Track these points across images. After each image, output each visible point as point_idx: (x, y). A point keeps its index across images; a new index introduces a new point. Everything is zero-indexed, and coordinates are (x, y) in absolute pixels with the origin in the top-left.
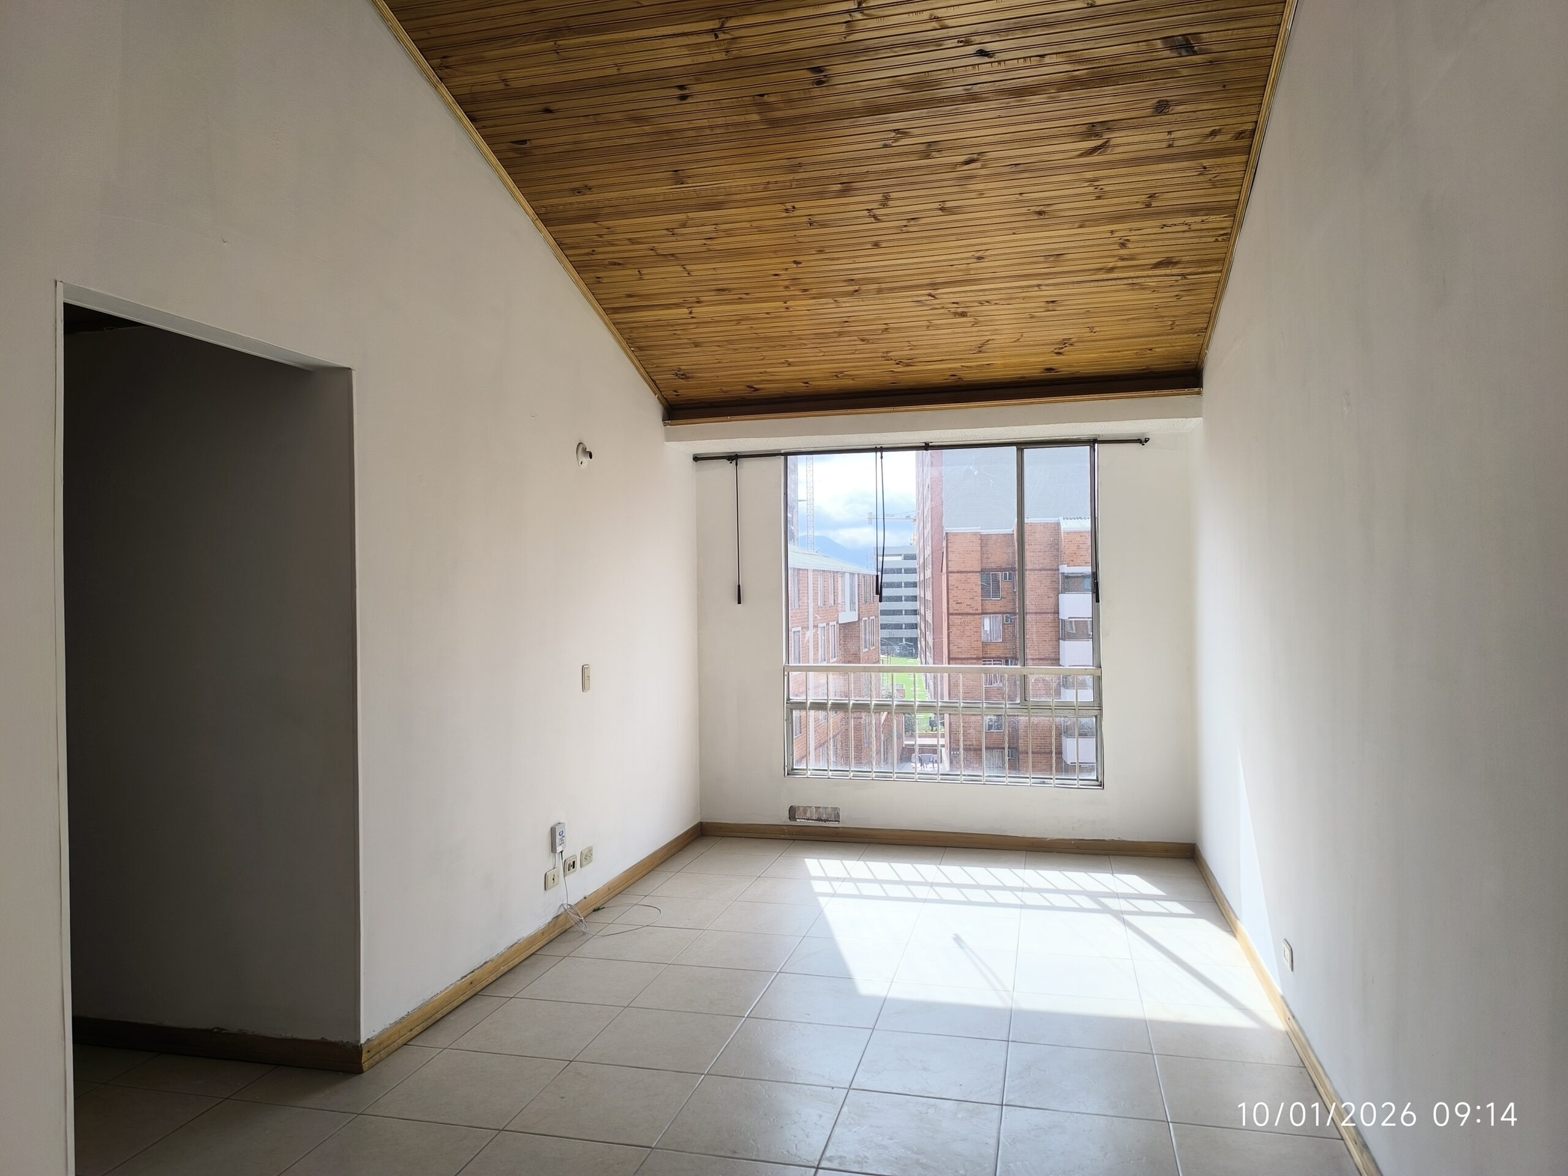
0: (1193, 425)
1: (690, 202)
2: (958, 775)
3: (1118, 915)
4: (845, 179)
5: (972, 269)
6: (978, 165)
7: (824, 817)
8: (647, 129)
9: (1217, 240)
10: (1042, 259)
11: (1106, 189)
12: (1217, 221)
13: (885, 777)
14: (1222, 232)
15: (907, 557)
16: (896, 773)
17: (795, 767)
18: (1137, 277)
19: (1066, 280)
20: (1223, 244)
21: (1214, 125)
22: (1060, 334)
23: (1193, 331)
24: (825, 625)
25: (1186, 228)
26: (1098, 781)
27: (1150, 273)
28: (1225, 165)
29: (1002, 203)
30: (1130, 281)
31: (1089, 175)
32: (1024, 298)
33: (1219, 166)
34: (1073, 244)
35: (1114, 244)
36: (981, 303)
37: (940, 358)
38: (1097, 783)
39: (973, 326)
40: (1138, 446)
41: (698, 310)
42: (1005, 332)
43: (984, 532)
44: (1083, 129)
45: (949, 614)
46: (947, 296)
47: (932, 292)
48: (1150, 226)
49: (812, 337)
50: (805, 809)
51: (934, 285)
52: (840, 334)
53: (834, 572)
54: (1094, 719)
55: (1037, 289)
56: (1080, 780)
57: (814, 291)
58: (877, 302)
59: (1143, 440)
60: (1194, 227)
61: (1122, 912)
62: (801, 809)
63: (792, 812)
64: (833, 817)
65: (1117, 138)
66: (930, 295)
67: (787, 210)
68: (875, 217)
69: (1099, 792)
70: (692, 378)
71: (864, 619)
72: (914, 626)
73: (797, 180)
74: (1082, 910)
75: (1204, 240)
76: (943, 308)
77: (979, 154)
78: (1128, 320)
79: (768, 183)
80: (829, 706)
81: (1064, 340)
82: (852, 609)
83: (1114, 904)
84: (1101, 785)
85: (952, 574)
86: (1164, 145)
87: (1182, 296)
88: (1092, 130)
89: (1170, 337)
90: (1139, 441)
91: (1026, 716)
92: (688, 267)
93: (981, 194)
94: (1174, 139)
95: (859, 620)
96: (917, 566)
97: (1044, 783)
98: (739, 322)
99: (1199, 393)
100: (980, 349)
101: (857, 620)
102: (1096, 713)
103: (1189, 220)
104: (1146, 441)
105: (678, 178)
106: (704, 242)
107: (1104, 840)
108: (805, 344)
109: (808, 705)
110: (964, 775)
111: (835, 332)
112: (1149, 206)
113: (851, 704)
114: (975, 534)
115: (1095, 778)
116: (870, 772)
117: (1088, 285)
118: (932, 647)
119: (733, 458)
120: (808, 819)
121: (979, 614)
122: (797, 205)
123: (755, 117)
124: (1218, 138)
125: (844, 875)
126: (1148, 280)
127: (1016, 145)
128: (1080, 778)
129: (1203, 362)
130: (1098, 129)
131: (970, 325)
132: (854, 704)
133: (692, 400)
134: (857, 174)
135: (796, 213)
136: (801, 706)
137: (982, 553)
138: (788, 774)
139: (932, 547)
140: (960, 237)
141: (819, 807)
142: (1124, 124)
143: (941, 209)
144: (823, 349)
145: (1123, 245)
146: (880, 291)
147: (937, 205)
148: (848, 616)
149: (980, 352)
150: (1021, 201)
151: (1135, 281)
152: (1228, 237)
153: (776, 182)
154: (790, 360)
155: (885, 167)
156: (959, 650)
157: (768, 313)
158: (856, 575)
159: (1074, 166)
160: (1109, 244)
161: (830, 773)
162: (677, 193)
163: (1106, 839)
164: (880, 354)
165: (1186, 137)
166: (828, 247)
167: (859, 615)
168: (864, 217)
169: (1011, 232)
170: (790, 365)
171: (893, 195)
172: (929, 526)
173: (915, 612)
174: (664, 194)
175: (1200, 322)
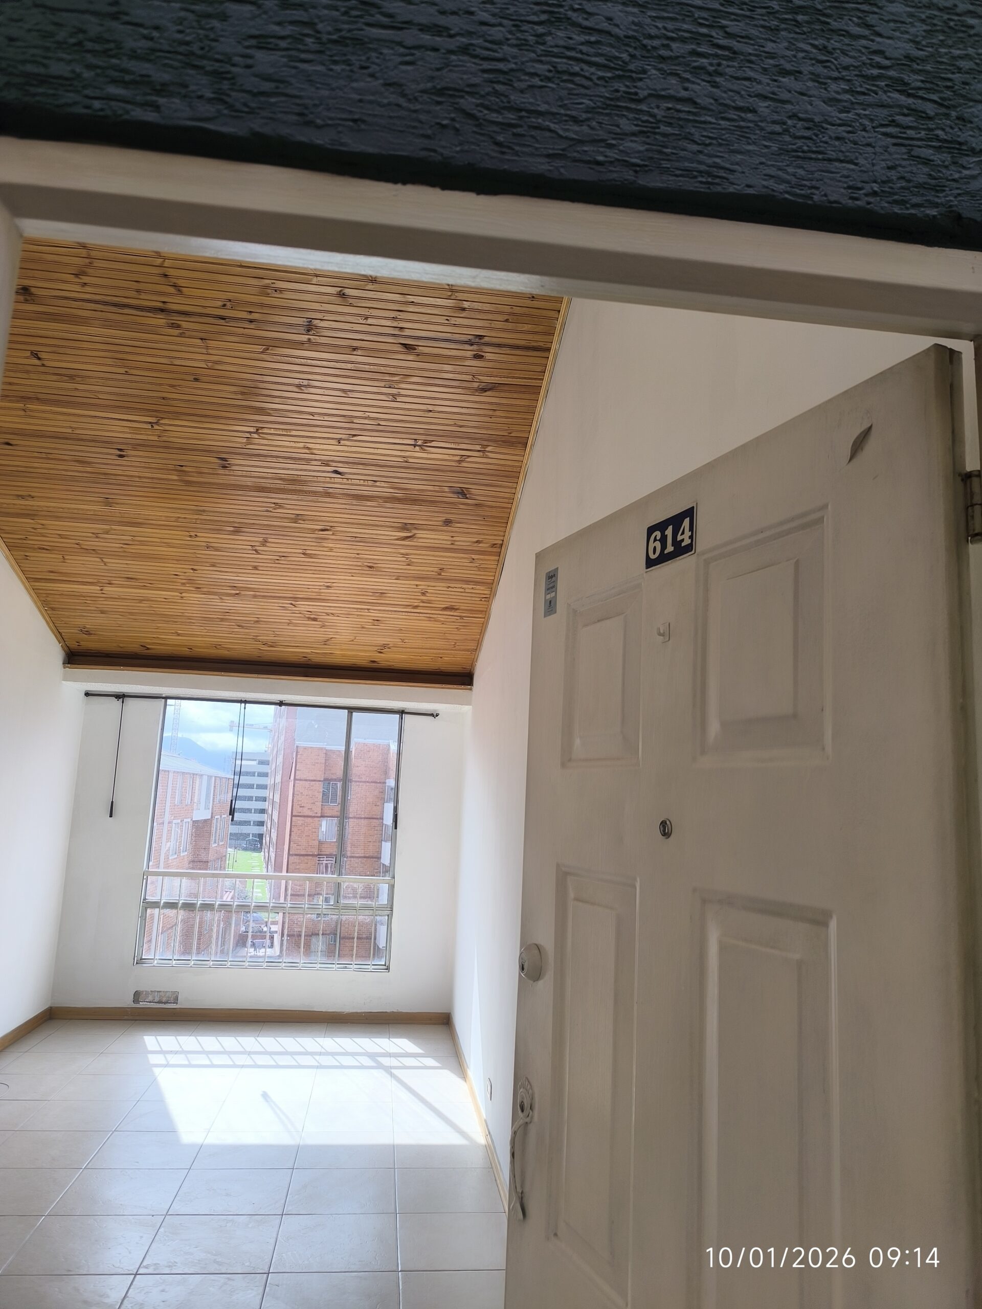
0: (467, 709)
1: (114, 519)
2: (280, 962)
3: (388, 1069)
4: (236, 525)
5: (322, 593)
6: (330, 533)
7: (164, 1000)
8: (89, 469)
9: (481, 600)
10: (371, 594)
11: (413, 560)
12: (480, 589)
13: (220, 965)
14: (485, 596)
15: (262, 763)
16: (230, 961)
17: (143, 957)
18: (432, 614)
19: (387, 609)
20: (485, 603)
21: (480, 538)
22: (381, 640)
23: (468, 650)
24: (179, 821)
25: (463, 590)
26: (385, 965)
27: (441, 612)
28: (485, 560)
29: (346, 557)
30: (428, 615)
31: (402, 551)
32: (358, 615)
33: (482, 560)
34: (391, 588)
35: (419, 592)
36: (328, 614)
37: (297, 645)
38: (384, 967)
39: (321, 627)
40: (432, 718)
41: (108, 589)
42: (343, 634)
43: (328, 748)
44: (400, 525)
45: (292, 816)
46: (304, 606)
47: (293, 602)
48: (441, 586)
49: (200, 619)
50: (147, 993)
51: (296, 599)
52: (222, 620)
53: (194, 774)
54: (387, 917)
55: (367, 611)
56: (373, 965)
57: (205, 590)
58: (253, 603)
59: (435, 714)
60: (467, 591)
61: (391, 1068)
62: (144, 993)
63: (137, 996)
64: (172, 999)
65: (420, 534)
66: (291, 604)
67: (191, 536)
68: (256, 551)
69: (385, 974)
70: (95, 634)
71: (216, 817)
72: (261, 824)
73: (201, 519)
74: (362, 1067)
75: (473, 599)
76: (300, 613)
77: (331, 527)
78: (426, 638)
79: (179, 517)
80: (180, 905)
81: (384, 644)
82: (206, 808)
83: (386, 1061)
84: (388, 969)
85: (298, 782)
86: (449, 543)
87: (461, 629)
88: (405, 527)
89: (453, 652)
90: (432, 715)
91: (337, 915)
92: (105, 560)
93: (331, 550)
94: (454, 541)
95: (212, 817)
96: (269, 771)
97: (346, 968)
98: (141, 601)
99: (471, 689)
100: (326, 642)
101: (210, 818)
102: (389, 912)
103: (464, 586)
104: (437, 716)
105: (108, 502)
106: (122, 545)
107: (386, 1012)
108: (194, 623)
109: (162, 904)
110: (285, 962)
111: (217, 618)
112: (440, 574)
113: (199, 903)
114: (322, 749)
115: (384, 963)
116: (208, 961)
117: (401, 613)
118: (275, 843)
119: (121, 697)
120: (150, 1002)
121: (317, 817)
122: (199, 534)
123: (175, 478)
124: (481, 545)
125: (178, 1048)
126: (439, 616)
127: (356, 526)
128: (373, 963)
129: (474, 670)
130: (409, 526)
131: (319, 626)
132: (201, 904)
133: (91, 650)
134: (246, 523)
135: (197, 539)
136: (155, 905)
137: (326, 766)
138: (137, 963)
139: (284, 756)
140: (315, 572)
141: (160, 991)
142: (425, 527)
143: (303, 554)
144: (207, 628)
145: (423, 594)
146: (255, 596)
147: (301, 551)
148: (202, 814)
149: (325, 644)
150: (358, 558)
151: (431, 616)
152: (488, 599)
153: (185, 518)
154: (179, 632)
155: (266, 523)
156: (298, 847)
157: (165, 599)
158: (214, 778)
159: (396, 545)
160: (415, 592)
161: (174, 962)
162: (105, 511)
163: (388, 1011)
164: (251, 637)
165: (463, 541)
166: (219, 563)
167: (212, 813)
168: (249, 550)
169: (350, 575)
170: (179, 635)
171: (270, 540)
172: (282, 738)
173: (263, 811)
174: (95, 510)
175: (472, 645)
